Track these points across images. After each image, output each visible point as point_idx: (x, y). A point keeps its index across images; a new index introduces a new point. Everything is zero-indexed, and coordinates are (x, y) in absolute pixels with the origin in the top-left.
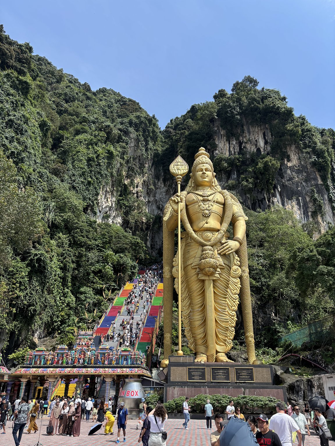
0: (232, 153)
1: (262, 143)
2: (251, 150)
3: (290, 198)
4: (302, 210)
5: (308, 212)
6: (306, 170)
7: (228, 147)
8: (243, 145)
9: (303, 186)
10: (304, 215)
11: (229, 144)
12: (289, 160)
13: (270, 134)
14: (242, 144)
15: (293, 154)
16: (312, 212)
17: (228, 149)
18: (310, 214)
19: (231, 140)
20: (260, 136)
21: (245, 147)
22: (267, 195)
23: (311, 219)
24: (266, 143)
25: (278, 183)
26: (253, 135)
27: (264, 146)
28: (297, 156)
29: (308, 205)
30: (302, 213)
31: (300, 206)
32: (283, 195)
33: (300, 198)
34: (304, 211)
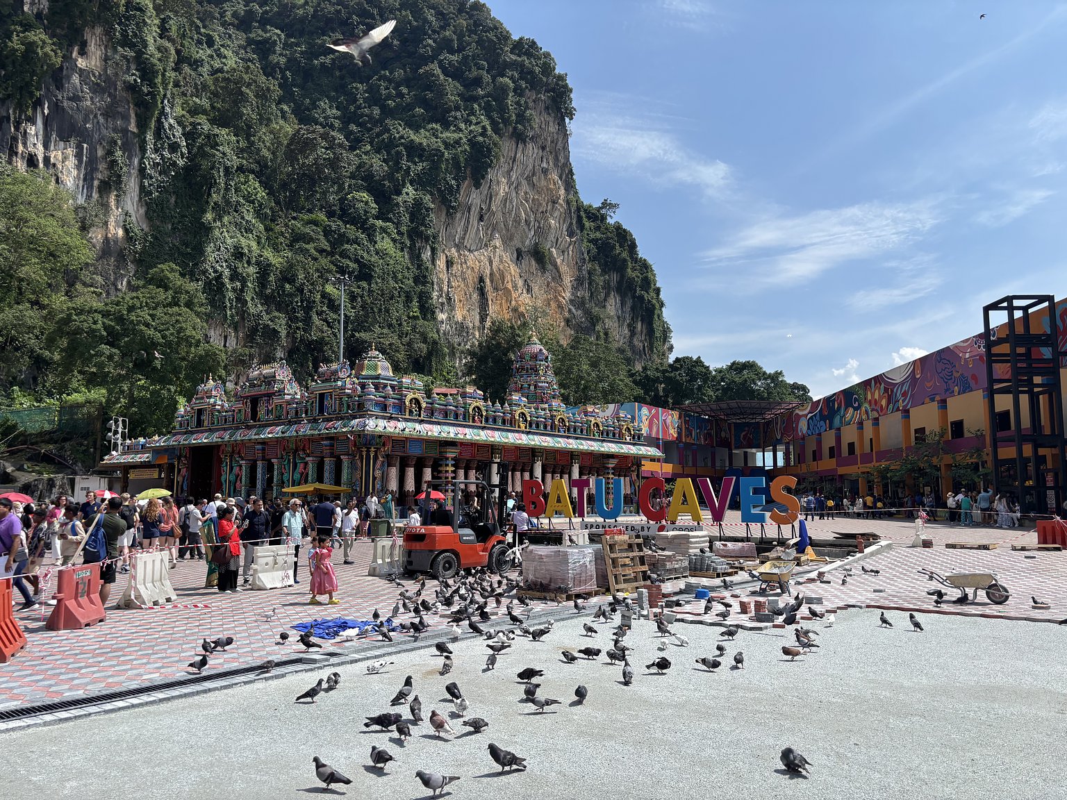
3: (64, 138)
4: (83, 171)
5: (92, 179)
6: (112, 91)
9: (98, 122)
10: (84, 181)
12: (83, 53)
15: (95, 44)
16: (102, 181)
18: (96, 183)
22: (14, 113)
23: (95, 195)
25: (47, 98)
28: (101, 50)
29: (97, 165)
30: (82, 176)
31: (80, 161)
32: (51, 126)
33: (85, 145)
34: (85, 175)
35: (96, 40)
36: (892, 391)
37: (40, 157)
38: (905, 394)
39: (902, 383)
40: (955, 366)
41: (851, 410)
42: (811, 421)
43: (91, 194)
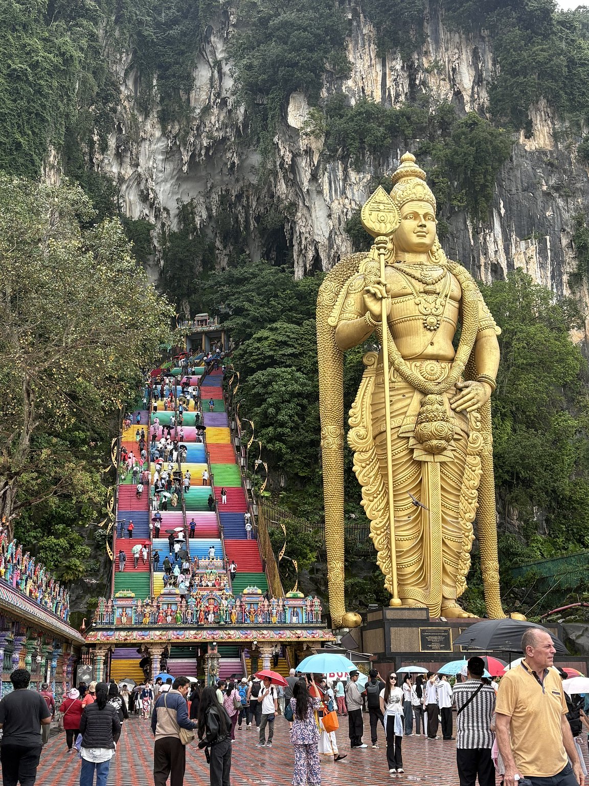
0: (390, 94)
1: (466, 79)
2: (439, 95)
3: (524, 236)
4: (549, 268)
5: (561, 274)
6: (567, 167)
7: (380, 74)
8: (420, 76)
9: (558, 207)
10: (552, 280)
11: (384, 66)
12: (529, 135)
13: (489, 57)
14: (417, 71)
15: (541, 120)
16: (571, 275)
17: (380, 79)
18: (565, 278)
19: (388, 57)
20: (464, 57)
21: (424, 83)
22: (472, 222)
23: (567, 292)
24: (478, 80)
25: (501, 195)
26: (447, 50)
27: (473, 88)
28: (548, 125)
29: (563, 256)
30: (549, 275)
31: (545, 258)
32: (509, 226)
33: (548, 237)
34: (553, 272)
35: (541, 116)
37: (504, 265)
43: (562, 292)
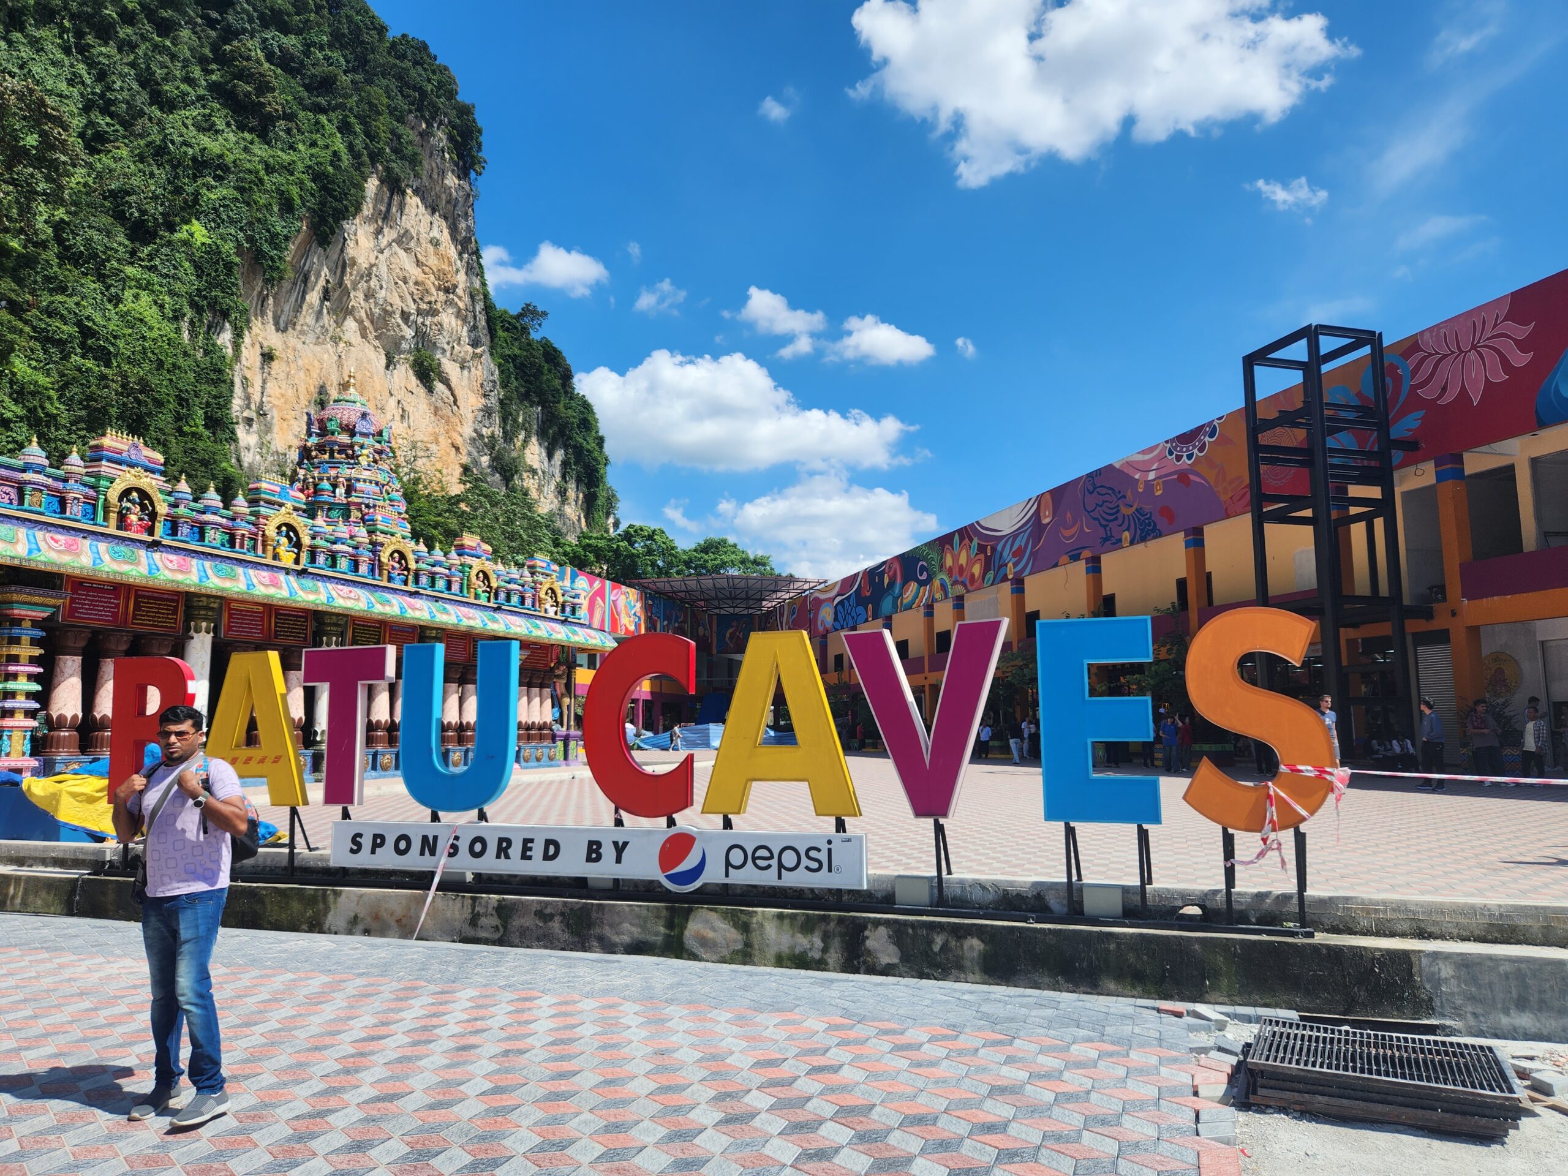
36: (994, 549)
38: (1019, 553)
39: (1015, 535)
40: (1124, 497)
41: (913, 586)
42: (840, 607)
